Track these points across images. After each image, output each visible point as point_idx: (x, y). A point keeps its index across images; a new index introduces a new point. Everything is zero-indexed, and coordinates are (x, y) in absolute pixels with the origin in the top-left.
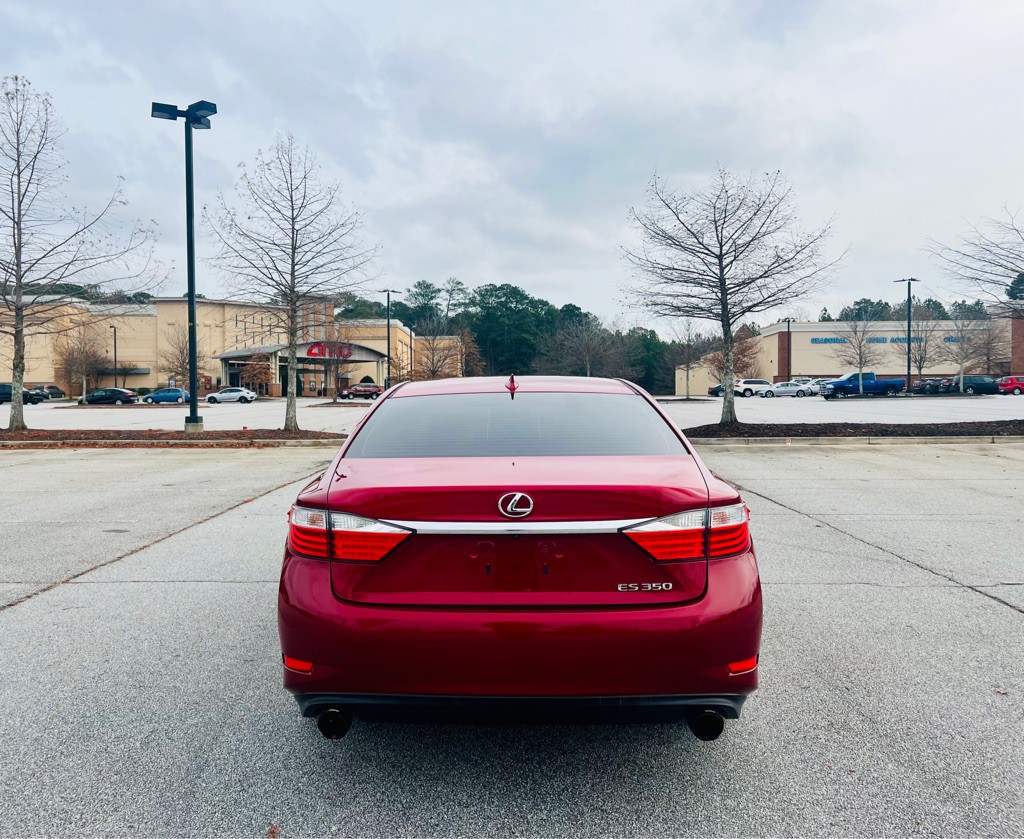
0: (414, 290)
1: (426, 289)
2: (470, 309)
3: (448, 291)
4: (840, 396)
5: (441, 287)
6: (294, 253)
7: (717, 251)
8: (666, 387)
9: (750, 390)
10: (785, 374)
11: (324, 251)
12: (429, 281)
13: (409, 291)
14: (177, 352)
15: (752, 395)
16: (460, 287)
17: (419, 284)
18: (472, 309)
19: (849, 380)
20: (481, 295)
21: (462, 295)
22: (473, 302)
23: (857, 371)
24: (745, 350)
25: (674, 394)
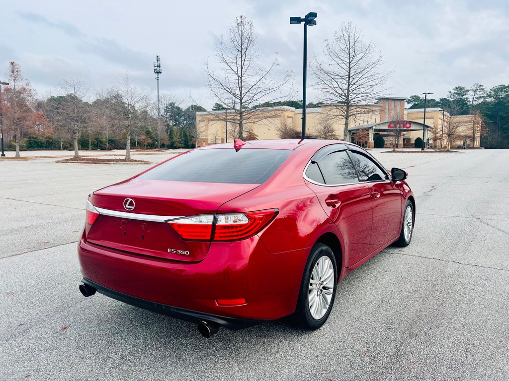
0: (453, 92)
1: (460, 91)
2: (487, 100)
3: (473, 91)
5: (469, 89)
6: (349, 79)
11: (363, 77)
12: (462, 86)
13: (450, 92)
14: (323, 128)
16: (481, 88)
17: (456, 88)
18: (488, 100)
20: (494, 91)
21: (482, 92)
22: (489, 96)
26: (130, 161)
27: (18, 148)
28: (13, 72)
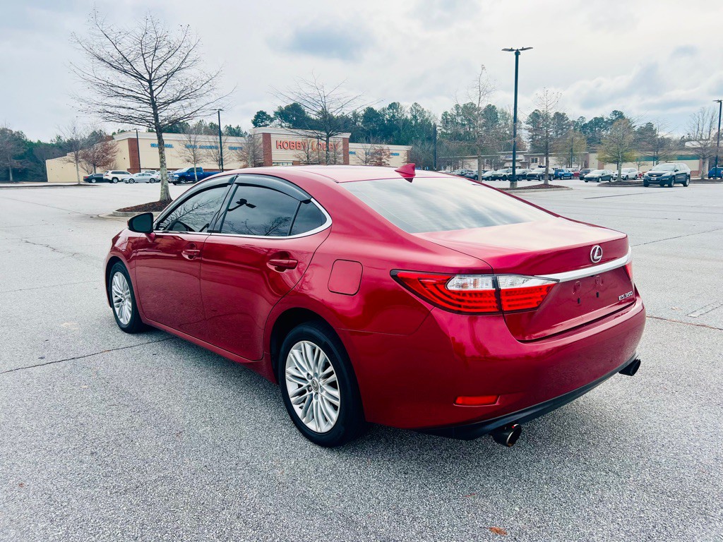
4: (183, 182)
7: (147, 77)
8: (39, 175)
9: (117, 178)
10: (135, 166)
15: (118, 181)
19: (188, 172)
23: (193, 166)
24: (107, 150)
25: (46, 181)
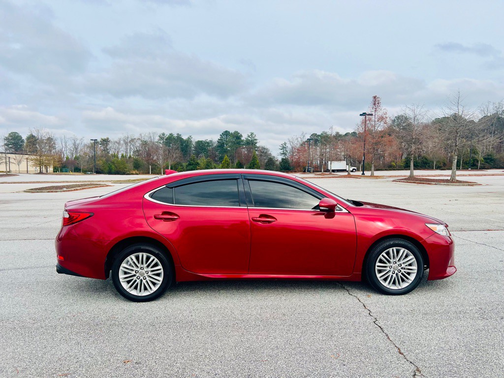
26: (454, 182)
27: (373, 168)
28: (375, 104)
